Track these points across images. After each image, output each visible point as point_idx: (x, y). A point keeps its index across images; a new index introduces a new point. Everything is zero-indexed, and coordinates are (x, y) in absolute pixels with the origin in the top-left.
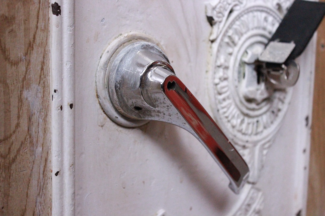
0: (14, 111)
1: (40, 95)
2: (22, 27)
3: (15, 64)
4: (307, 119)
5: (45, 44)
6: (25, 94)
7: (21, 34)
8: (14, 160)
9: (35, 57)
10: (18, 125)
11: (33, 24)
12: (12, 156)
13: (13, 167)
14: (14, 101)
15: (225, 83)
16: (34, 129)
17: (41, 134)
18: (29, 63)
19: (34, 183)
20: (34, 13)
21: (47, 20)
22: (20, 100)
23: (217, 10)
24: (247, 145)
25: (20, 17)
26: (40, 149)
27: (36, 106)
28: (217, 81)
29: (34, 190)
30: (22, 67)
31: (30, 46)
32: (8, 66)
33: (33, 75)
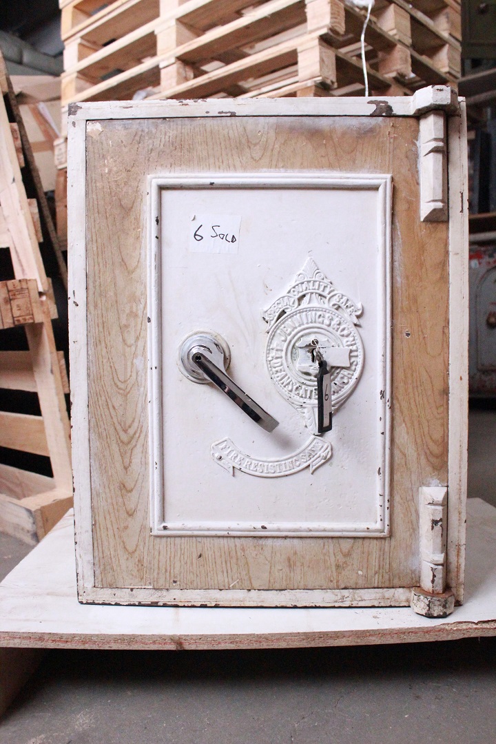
0: (129, 370)
1: (143, 362)
2: (133, 329)
3: (130, 346)
4: (383, 394)
5: (145, 337)
6: (135, 361)
7: (133, 333)
8: (129, 392)
9: (140, 343)
10: (131, 376)
11: (139, 328)
12: (128, 390)
13: (128, 395)
14: (129, 364)
15: (279, 360)
16: (139, 378)
17: (143, 381)
18: (137, 346)
19: (139, 405)
20: (139, 323)
21: (146, 326)
22: (132, 364)
23: (269, 312)
24: (304, 405)
25: (133, 324)
26: (142, 389)
27: (140, 367)
28: (270, 359)
29: (139, 409)
30: (133, 348)
31: (137, 338)
32: (126, 347)
33: (139, 352)
